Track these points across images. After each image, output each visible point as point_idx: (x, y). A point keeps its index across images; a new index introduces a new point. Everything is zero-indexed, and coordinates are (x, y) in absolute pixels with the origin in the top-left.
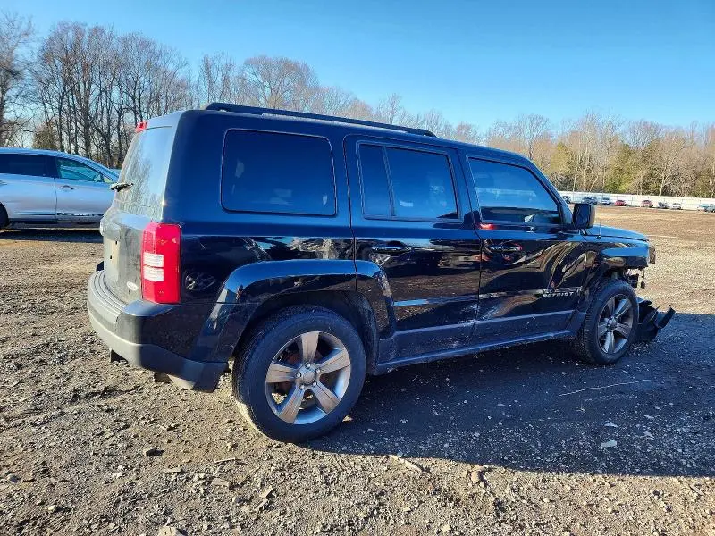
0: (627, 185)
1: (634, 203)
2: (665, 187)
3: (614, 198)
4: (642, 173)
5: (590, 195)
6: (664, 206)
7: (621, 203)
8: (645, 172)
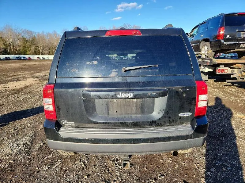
0: (29, 52)
1: (34, 58)
2: (41, 52)
3: (27, 57)
4: (33, 48)
5: (17, 56)
6: (44, 59)
7: (30, 59)
8: (34, 48)
